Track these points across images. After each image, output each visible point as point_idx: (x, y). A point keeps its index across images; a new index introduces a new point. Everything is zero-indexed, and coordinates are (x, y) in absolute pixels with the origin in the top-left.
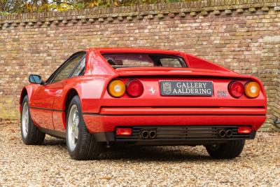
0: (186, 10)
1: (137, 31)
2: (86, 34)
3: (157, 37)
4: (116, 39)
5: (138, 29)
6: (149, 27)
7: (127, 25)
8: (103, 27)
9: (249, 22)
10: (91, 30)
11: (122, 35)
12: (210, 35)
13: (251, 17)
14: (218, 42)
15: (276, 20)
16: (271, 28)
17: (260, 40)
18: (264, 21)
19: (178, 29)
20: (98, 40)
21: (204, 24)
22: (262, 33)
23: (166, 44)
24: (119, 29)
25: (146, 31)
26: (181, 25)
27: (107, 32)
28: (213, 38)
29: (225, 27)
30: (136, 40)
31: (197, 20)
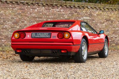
0: (56, 4)
1: (32, 10)
2: (3, 8)
3: (41, 13)
4: (20, 12)
5: (32, 9)
6: (38, 9)
7: (26, 7)
8: (13, 6)
9: (78, 11)
10: (7, 7)
11: (24, 11)
12: (64, 15)
13: (79, 10)
14: (67, 17)
15: (87, 11)
16: (86, 14)
17: (82, 18)
18: (83, 11)
19: (50, 11)
20: (11, 12)
21: (61, 10)
22: (82, 16)
23: (45, 17)
24: (22, 8)
25: (36, 10)
26: (52, 9)
27: (16, 9)
28: (65, 16)
29: (69, 12)
30: (31, 13)
31: (59, 8)
